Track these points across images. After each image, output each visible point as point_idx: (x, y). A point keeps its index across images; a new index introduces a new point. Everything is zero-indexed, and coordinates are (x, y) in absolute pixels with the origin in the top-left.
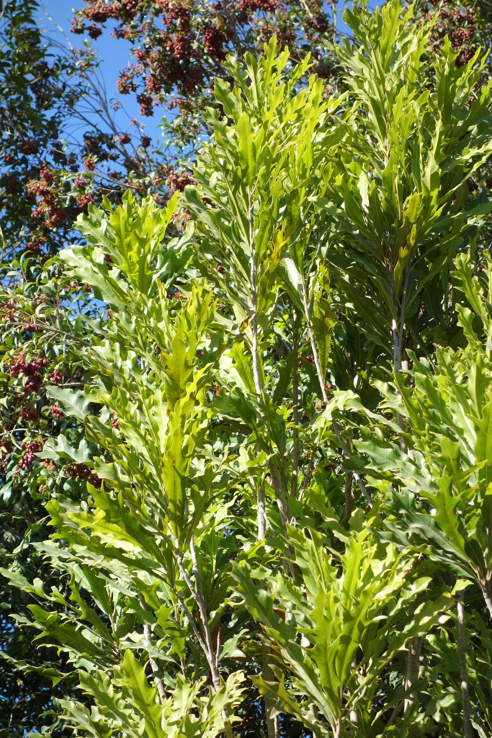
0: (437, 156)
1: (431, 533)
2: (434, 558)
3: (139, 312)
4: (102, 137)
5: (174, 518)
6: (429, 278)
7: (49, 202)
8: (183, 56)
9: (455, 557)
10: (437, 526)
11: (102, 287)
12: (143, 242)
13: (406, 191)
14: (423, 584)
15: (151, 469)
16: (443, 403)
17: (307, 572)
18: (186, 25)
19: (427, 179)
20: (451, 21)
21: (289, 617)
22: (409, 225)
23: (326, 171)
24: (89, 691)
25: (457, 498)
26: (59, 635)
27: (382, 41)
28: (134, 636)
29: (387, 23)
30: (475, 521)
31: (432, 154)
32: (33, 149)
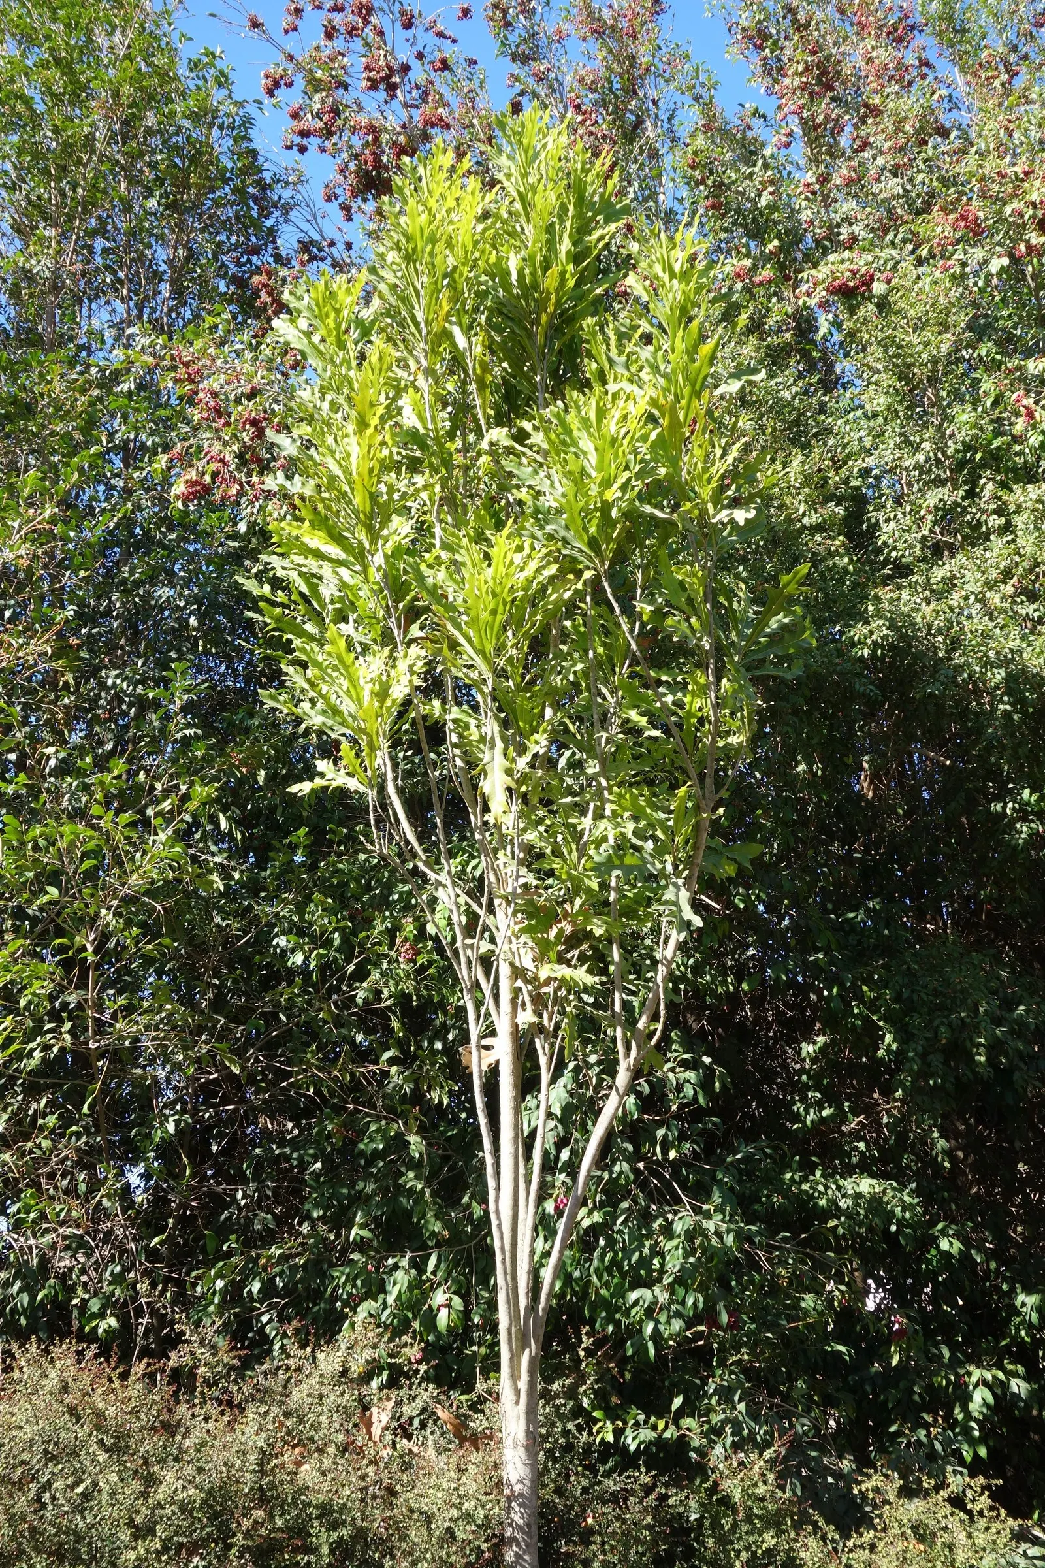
0: (570, 236)
1: (563, 533)
2: (565, 552)
3: (332, 362)
4: (312, 242)
5: (365, 525)
6: (566, 338)
7: (270, 294)
8: (374, 168)
9: (581, 551)
10: (567, 528)
11: (307, 350)
12: (338, 311)
13: (546, 267)
14: (553, 569)
15: (346, 488)
16: (571, 431)
17: (463, 564)
18: (376, 140)
19: (563, 256)
20: (597, 139)
21: (451, 599)
22: (549, 294)
23: (483, 252)
24: (304, 657)
25: (582, 504)
26: (283, 626)
27: (525, 141)
28: (342, 626)
29: (529, 126)
30: (595, 522)
31: (566, 235)
32: (256, 251)
